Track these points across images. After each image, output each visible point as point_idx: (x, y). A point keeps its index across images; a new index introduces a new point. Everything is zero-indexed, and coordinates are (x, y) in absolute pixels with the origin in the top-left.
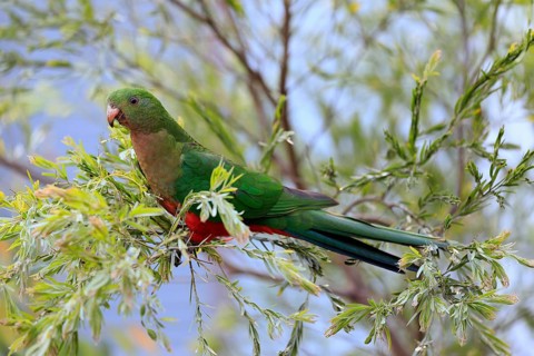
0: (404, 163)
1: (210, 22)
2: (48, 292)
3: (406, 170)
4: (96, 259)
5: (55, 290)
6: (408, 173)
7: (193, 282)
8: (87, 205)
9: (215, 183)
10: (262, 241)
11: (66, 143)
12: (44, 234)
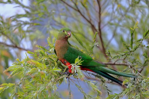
0: (129, 51)
1: (79, 11)
2: (29, 88)
3: (129, 53)
4: (42, 81)
5: (31, 88)
6: (130, 54)
7: (69, 84)
8: (41, 67)
9: (76, 62)
10: (89, 73)
11: (36, 46)
12: (30, 74)
